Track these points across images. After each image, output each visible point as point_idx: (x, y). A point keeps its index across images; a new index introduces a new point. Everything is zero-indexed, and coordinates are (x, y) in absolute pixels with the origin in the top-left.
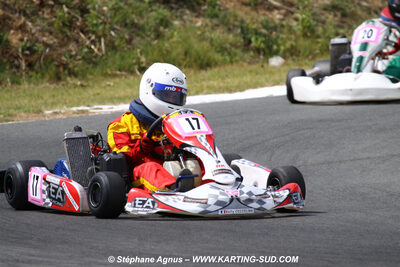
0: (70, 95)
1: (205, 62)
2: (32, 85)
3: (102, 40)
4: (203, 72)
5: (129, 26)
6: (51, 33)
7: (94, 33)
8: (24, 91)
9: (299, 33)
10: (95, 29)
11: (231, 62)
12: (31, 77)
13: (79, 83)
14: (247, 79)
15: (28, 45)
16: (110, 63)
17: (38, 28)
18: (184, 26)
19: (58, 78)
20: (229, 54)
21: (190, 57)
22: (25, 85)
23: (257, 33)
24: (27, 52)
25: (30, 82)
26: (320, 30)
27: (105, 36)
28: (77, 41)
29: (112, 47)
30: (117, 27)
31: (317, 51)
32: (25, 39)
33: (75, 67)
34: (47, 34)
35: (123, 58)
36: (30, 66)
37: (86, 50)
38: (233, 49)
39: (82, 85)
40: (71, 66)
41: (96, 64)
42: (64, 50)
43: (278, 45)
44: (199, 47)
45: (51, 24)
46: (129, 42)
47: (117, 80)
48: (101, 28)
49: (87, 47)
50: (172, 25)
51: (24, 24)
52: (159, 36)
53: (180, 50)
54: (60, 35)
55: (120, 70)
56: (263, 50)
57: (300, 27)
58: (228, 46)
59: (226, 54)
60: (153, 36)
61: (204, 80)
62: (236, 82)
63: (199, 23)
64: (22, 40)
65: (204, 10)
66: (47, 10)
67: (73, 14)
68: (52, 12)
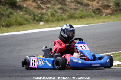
11: (29, 24)
20: (29, 22)
21: (17, 23)
23: (37, 16)
26: (56, 14)
38: (30, 20)
43: (43, 19)
50: (14, 14)
53: (14, 21)
56: (39, 20)
60: (6, 17)
63: (21, 13)
65: (24, 10)
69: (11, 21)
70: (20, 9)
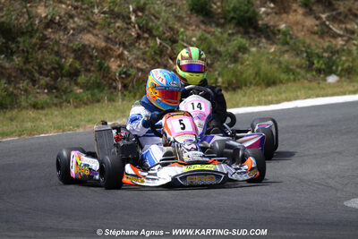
1: (271, 81)
2: (125, 102)
4: (270, 90)
5: (212, 53)
6: (144, 60)
11: (294, 80)
12: (125, 95)
15: (124, 70)
17: (134, 56)
20: (293, 74)
21: (260, 76)
22: (119, 102)
23: (320, 57)
24: (124, 76)
25: (123, 100)
28: (165, 66)
32: (123, 65)
34: (141, 61)
36: (125, 86)
38: (298, 70)
45: (144, 53)
46: (211, 66)
50: (249, 51)
51: (122, 53)
52: (235, 59)
53: (251, 71)
54: (152, 62)
56: (324, 70)
58: (294, 67)
59: (291, 73)
60: (229, 60)
63: (273, 49)
64: (119, 66)
65: (279, 39)
66: (143, 42)
67: (164, 44)
68: (147, 43)
69: (242, 73)
70: (268, 38)
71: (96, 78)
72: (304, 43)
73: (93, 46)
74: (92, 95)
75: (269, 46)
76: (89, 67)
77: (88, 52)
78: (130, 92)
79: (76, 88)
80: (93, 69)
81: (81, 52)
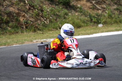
0: (39, 36)
1: (79, 26)
2: (27, 33)
3: (48, 19)
4: (79, 29)
5: (56, 15)
6: (32, 17)
7: (45, 17)
8: (25, 35)
9: (107, 17)
10: (46, 16)
11: (87, 26)
12: (27, 31)
13: (41, 32)
14: (92, 31)
15: (26, 21)
16: (50, 27)
17: (29, 16)
18: (72, 15)
19: (35, 31)
20: (86, 23)
21: (75, 24)
22: (25, 33)
23: (94, 17)
24: (25, 23)
25: (27, 32)
26: (113, 16)
27: (49, 18)
28: (40, 20)
29: (51, 21)
30: (52, 16)
31: (113, 22)
32: (25, 19)
33: (40, 28)
34: (31, 18)
35: (54, 25)
36: (26, 27)
37: (43, 23)
39: (42, 33)
40: (39, 27)
41: (46, 27)
42: (36, 23)
43: (101, 21)
44: (77, 21)
45: (32, 15)
46: (56, 20)
47: (53, 31)
48: (47, 16)
49: (43, 21)
50: (69, 15)
51: (24, 15)
52: (65, 18)
54: (35, 18)
55: (53, 29)
56: (96, 22)
57: (107, 15)
58: (85, 21)
59: (85, 23)
60: (63, 18)
61: (79, 31)
62: (89, 32)
63: (77, 14)
64: (24, 20)
65: (78, 10)
66: (31, 11)
67: (39, 12)
68: (33, 11)
70: (74, 10)
71: (16, 24)
72: (88, 12)
73: (13, 12)
74: (15, 30)
75: (75, 13)
76: (12, 20)
77: (12, 14)
78: (29, 30)
79: (8, 28)
80: (14, 21)
81: (9, 14)
